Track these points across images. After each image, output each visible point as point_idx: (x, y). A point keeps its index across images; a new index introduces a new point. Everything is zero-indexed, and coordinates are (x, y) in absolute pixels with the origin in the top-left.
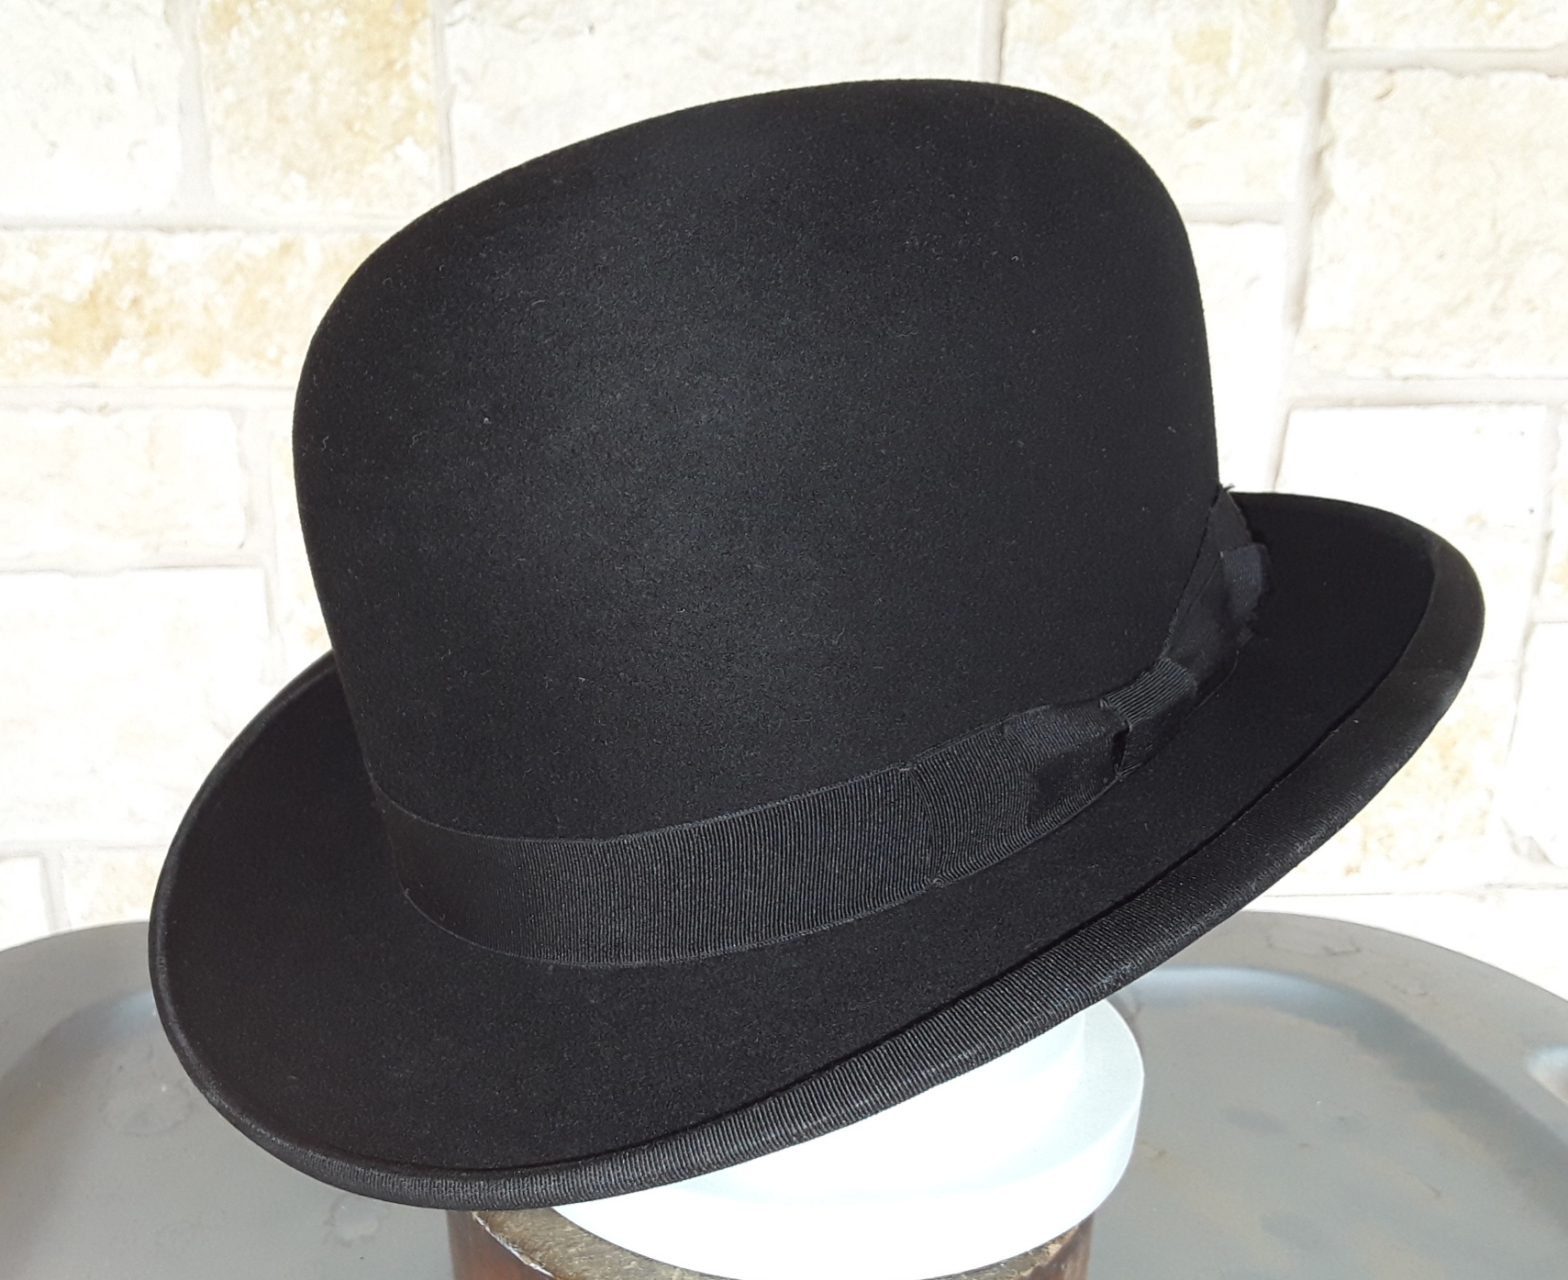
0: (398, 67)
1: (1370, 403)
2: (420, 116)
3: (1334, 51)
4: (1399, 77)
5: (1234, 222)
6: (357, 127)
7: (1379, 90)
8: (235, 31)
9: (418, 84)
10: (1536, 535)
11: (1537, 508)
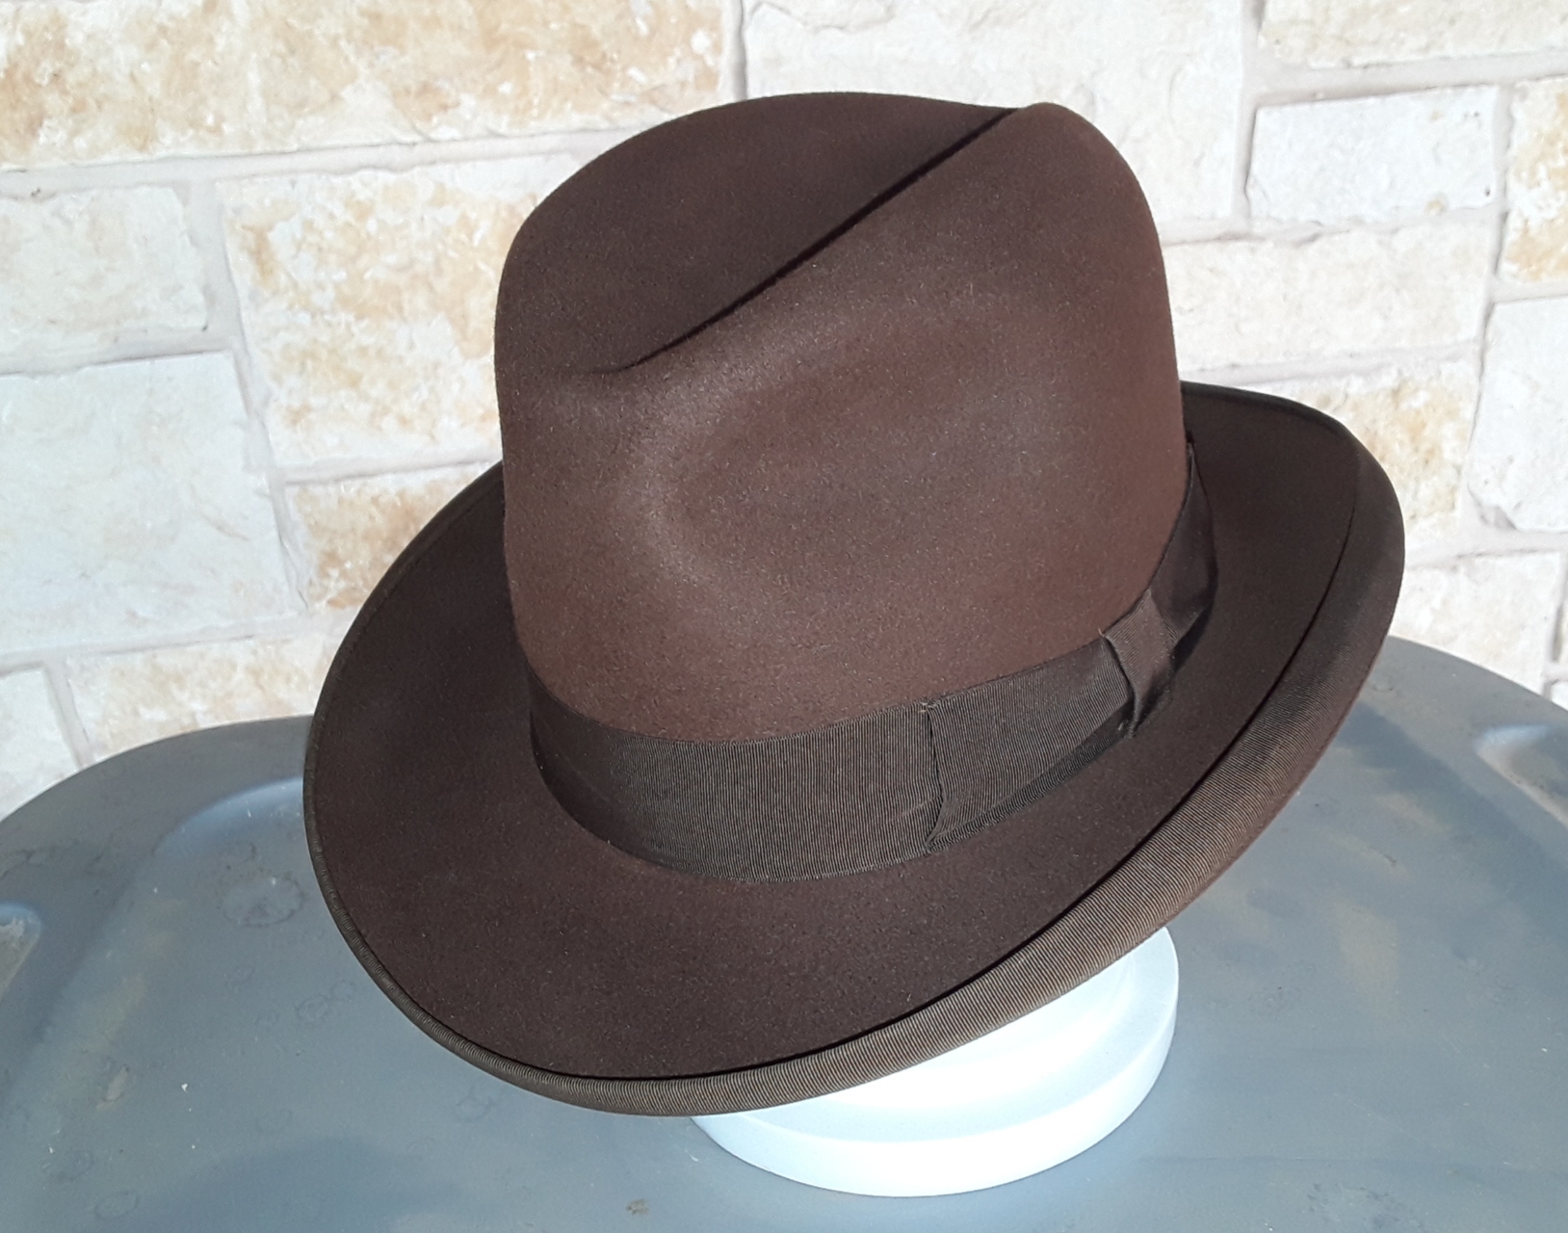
1: (1333, 96)
10: (1493, 216)
11: (1493, 189)
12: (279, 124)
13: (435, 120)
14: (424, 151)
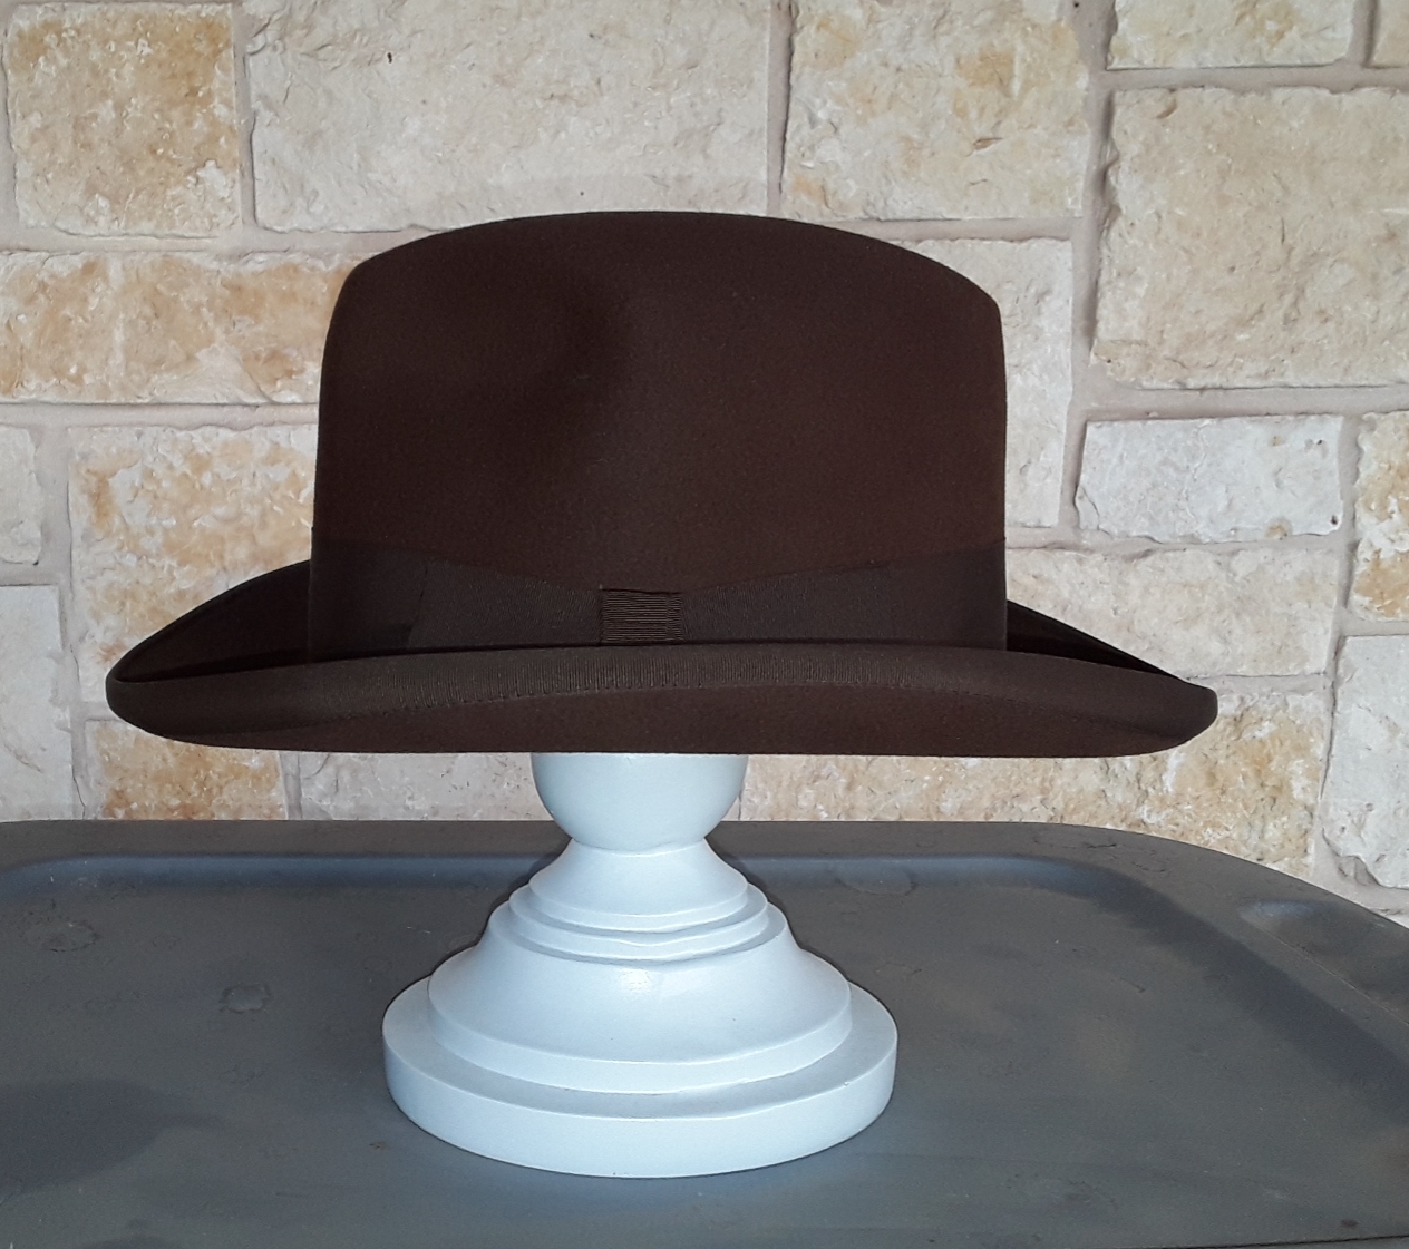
0: (200, 94)
1: (1164, 415)
2: (222, 140)
3: (1116, 70)
4: (1181, 95)
5: (1021, 240)
6: (160, 151)
7: (1161, 109)
8: (41, 59)
9: (221, 111)
10: (1341, 545)
11: (1340, 518)
12: (136, 378)
13: (279, 384)
14: (266, 413)
